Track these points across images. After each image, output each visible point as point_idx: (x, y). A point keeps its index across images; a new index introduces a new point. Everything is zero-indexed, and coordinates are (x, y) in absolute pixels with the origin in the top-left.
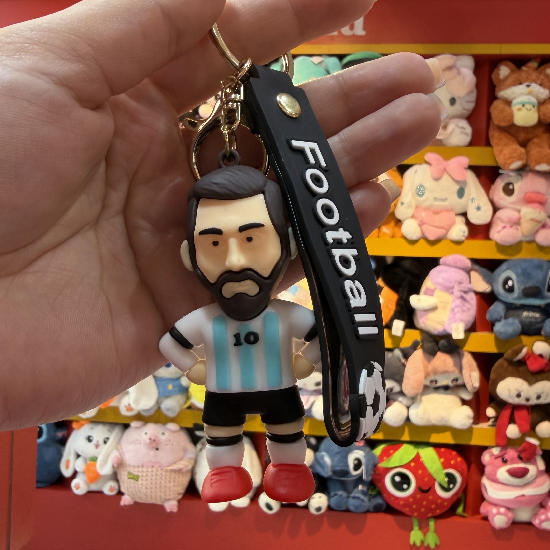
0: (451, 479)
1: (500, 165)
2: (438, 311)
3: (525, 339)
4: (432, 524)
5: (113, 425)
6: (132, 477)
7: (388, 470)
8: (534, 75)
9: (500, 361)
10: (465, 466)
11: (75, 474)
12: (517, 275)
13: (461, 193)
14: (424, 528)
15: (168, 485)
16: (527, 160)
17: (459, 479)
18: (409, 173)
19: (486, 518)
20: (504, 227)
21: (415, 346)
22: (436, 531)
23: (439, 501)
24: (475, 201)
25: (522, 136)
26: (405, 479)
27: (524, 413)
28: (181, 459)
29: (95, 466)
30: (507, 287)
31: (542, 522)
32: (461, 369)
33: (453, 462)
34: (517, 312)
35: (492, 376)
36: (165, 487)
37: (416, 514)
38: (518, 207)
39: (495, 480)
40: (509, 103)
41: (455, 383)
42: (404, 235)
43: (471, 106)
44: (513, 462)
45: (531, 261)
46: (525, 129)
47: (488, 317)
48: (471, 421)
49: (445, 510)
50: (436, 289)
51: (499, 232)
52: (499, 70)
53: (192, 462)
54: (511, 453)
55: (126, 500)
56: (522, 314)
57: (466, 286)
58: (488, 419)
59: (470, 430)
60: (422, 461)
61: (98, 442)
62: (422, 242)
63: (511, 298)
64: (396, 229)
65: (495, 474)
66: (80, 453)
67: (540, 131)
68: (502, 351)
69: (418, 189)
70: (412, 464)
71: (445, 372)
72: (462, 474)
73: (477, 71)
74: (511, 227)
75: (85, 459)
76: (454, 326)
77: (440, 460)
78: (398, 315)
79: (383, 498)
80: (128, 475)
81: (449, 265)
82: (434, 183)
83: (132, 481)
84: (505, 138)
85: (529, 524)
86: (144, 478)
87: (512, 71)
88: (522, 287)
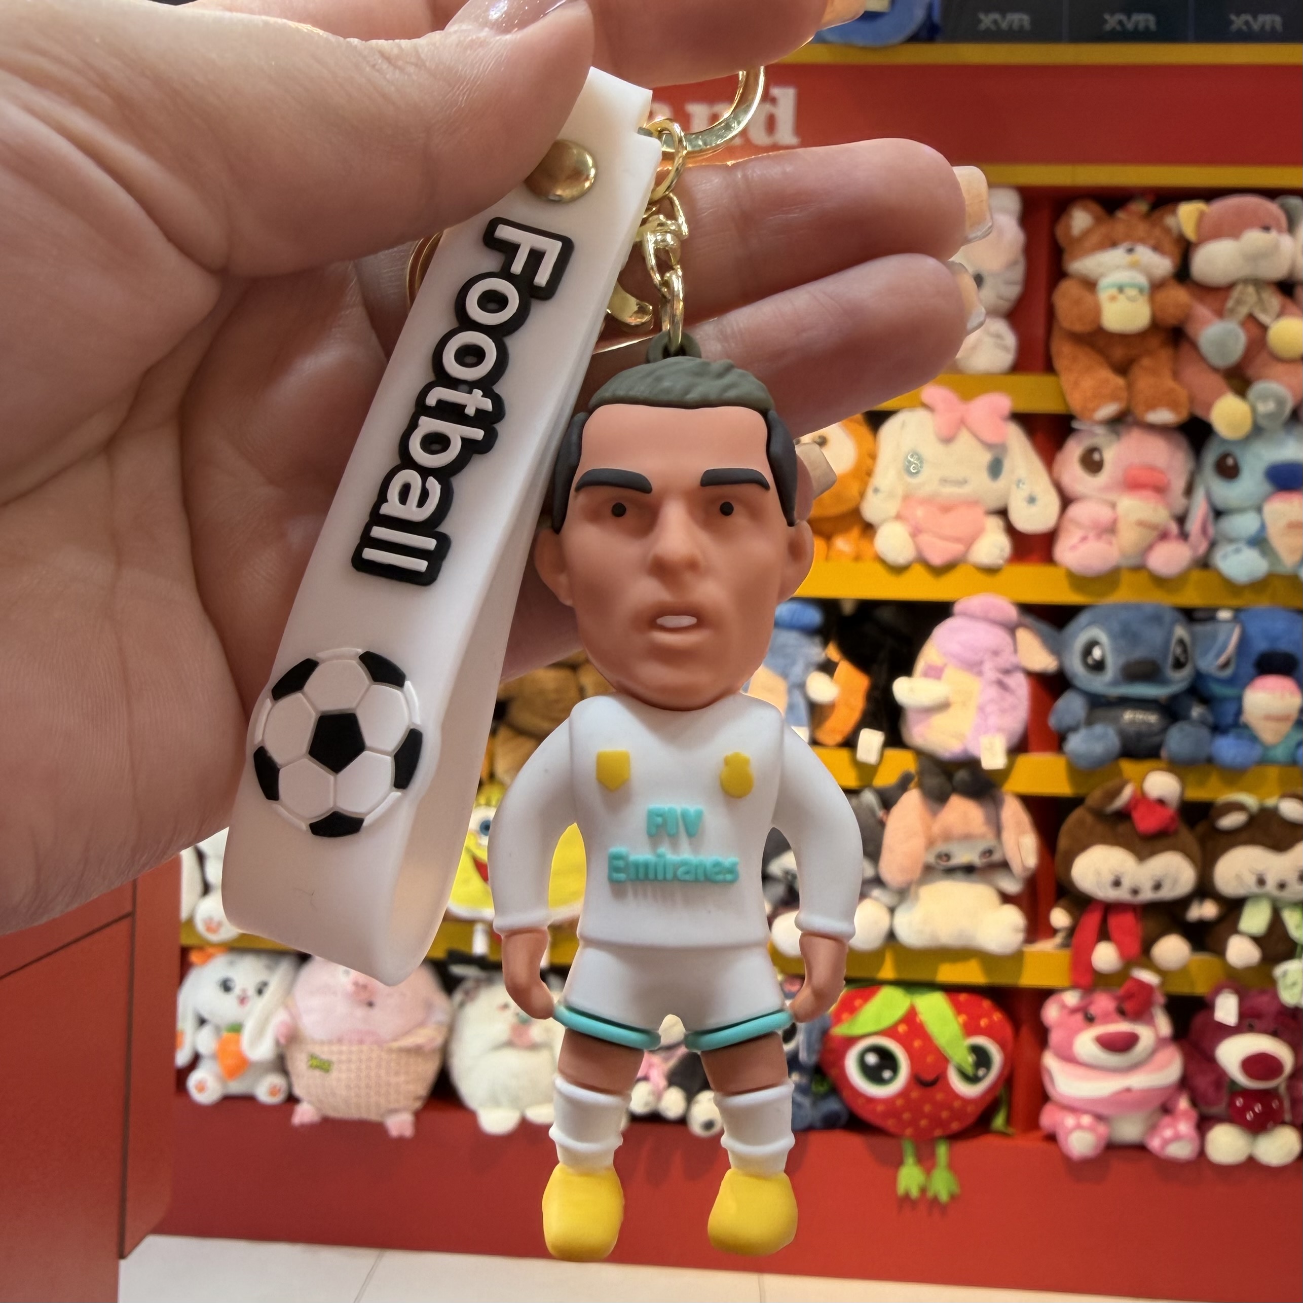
0: (981, 1057)
1: (1074, 413)
2: (951, 711)
3: (1128, 767)
4: (942, 1151)
5: (275, 954)
6: (318, 1064)
7: (851, 1041)
8: (1142, 228)
9: (1078, 814)
10: (1008, 1031)
11: (195, 1061)
12: (1113, 636)
13: (995, 469)
14: (926, 1161)
15: (393, 1080)
16: (1130, 400)
17: (997, 1057)
18: (889, 428)
19: (1052, 1138)
20: (1084, 539)
21: (904, 784)
22: (952, 1166)
23: (957, 1104)
24: (1024, 487)
25: (1118, 353)
26: (887, 1059)
27: (1127, 920)
28: (422, 1024)
29: (237, 1042)
30: (1090, 661)
31: (1166, 1142)
32: (998, 829)
33: (983, 1022)
34: (1113, 713)
35: (1063, 842)
36: (388, 1084)
37: (909, 1131)
38: (1112, 496)
39: (1069, 1058)
40: (1090, 285)
41: (984, 860)
42: (882, 556)
43: (1013, 291)
44: (1106, 1018)
45: (1138, 607)
46: (1123, 338)
47: (1053, 721)
48: (1020, 937)
49: (970, 1120)
50: (945, 665)
51: (1074, 548)
52: (1070, 217)
53: (444, 1030)
54: (1103, 1003)
55: (304, 1114)
56: (1122, 716)
57: (1007, 659)
58: (1053, 932)
59: (1017, 957)
60: (920, 1020)
61: (244, 991)
62: (918, 569)
63: (1101, 684)
64: (864, 544)
65: (1070, 1044)
66: (206, 1015)
67: (1154, 342)
68: (1082, 791)
69: (909, 462)
70: (902, 1029)
71: (967, 838)
72: (1002, 1045)
73: (1026, 219)
74: (1099, 536)
75: (218, 1029)
76: (985, 741)
77: (956, 1018)
78: (870, 719)
79: (841, 1100)
80: (308, 1061)
81: (972, 616)
82: (940, 448)
83: (317, 1073)
84: (1085, 357)
85: (1140, 1148)
86: (344, 1067)
87: (1098, 220)
88: (1122, 661)
